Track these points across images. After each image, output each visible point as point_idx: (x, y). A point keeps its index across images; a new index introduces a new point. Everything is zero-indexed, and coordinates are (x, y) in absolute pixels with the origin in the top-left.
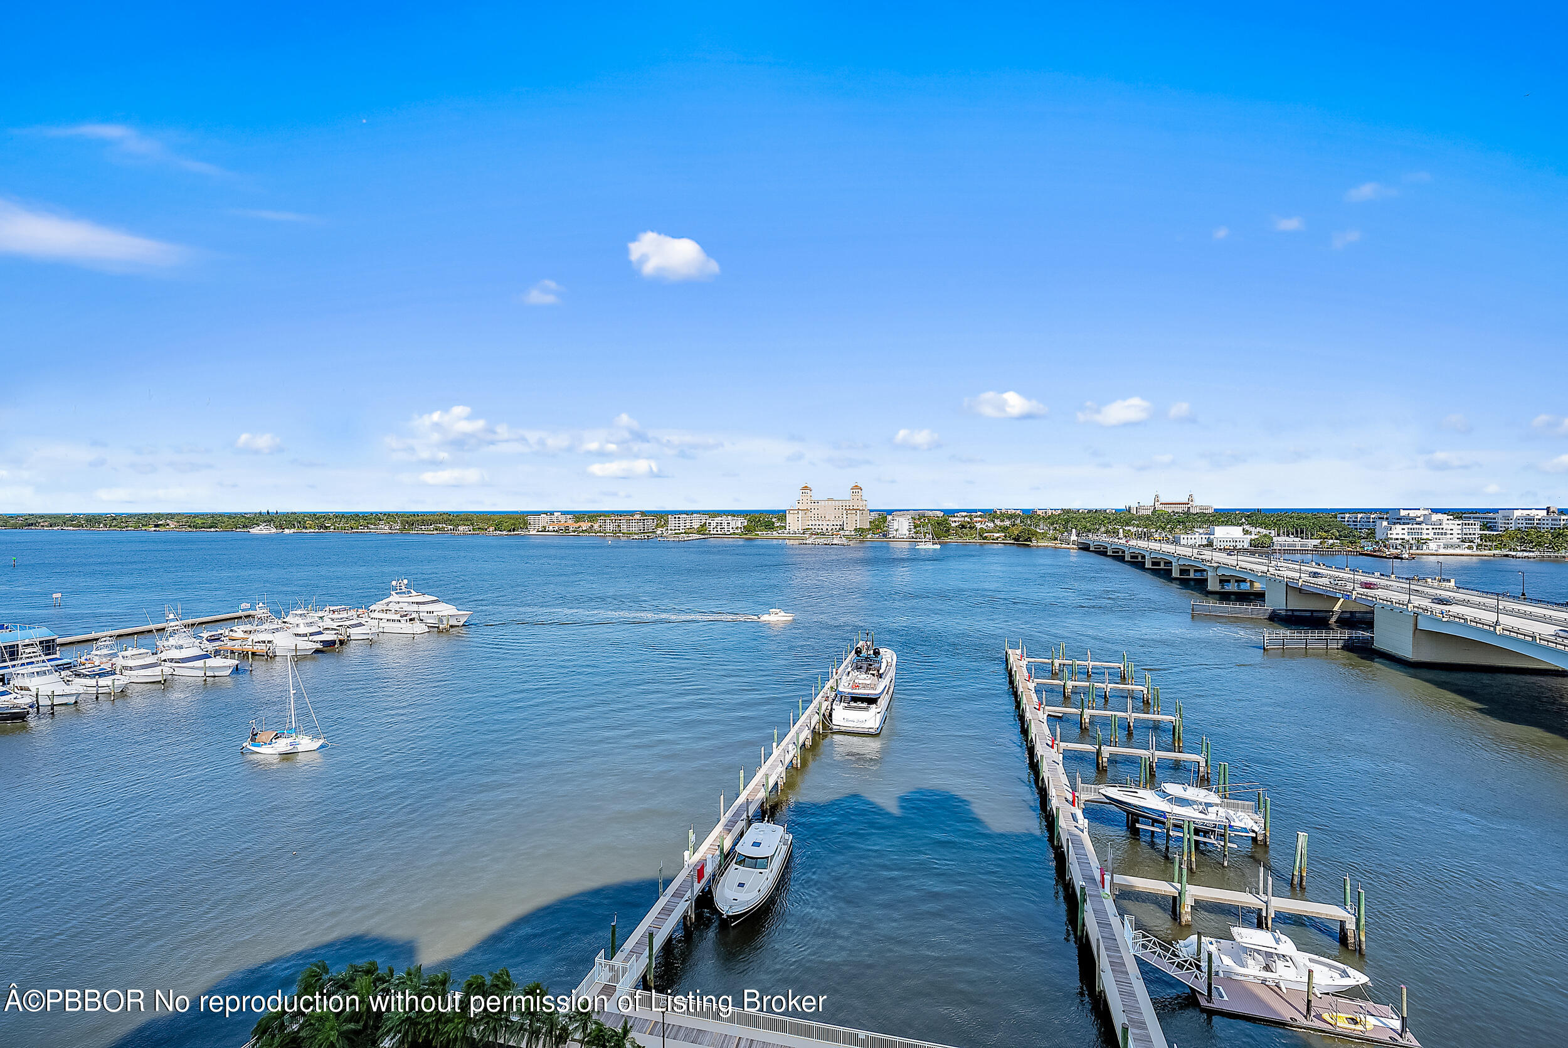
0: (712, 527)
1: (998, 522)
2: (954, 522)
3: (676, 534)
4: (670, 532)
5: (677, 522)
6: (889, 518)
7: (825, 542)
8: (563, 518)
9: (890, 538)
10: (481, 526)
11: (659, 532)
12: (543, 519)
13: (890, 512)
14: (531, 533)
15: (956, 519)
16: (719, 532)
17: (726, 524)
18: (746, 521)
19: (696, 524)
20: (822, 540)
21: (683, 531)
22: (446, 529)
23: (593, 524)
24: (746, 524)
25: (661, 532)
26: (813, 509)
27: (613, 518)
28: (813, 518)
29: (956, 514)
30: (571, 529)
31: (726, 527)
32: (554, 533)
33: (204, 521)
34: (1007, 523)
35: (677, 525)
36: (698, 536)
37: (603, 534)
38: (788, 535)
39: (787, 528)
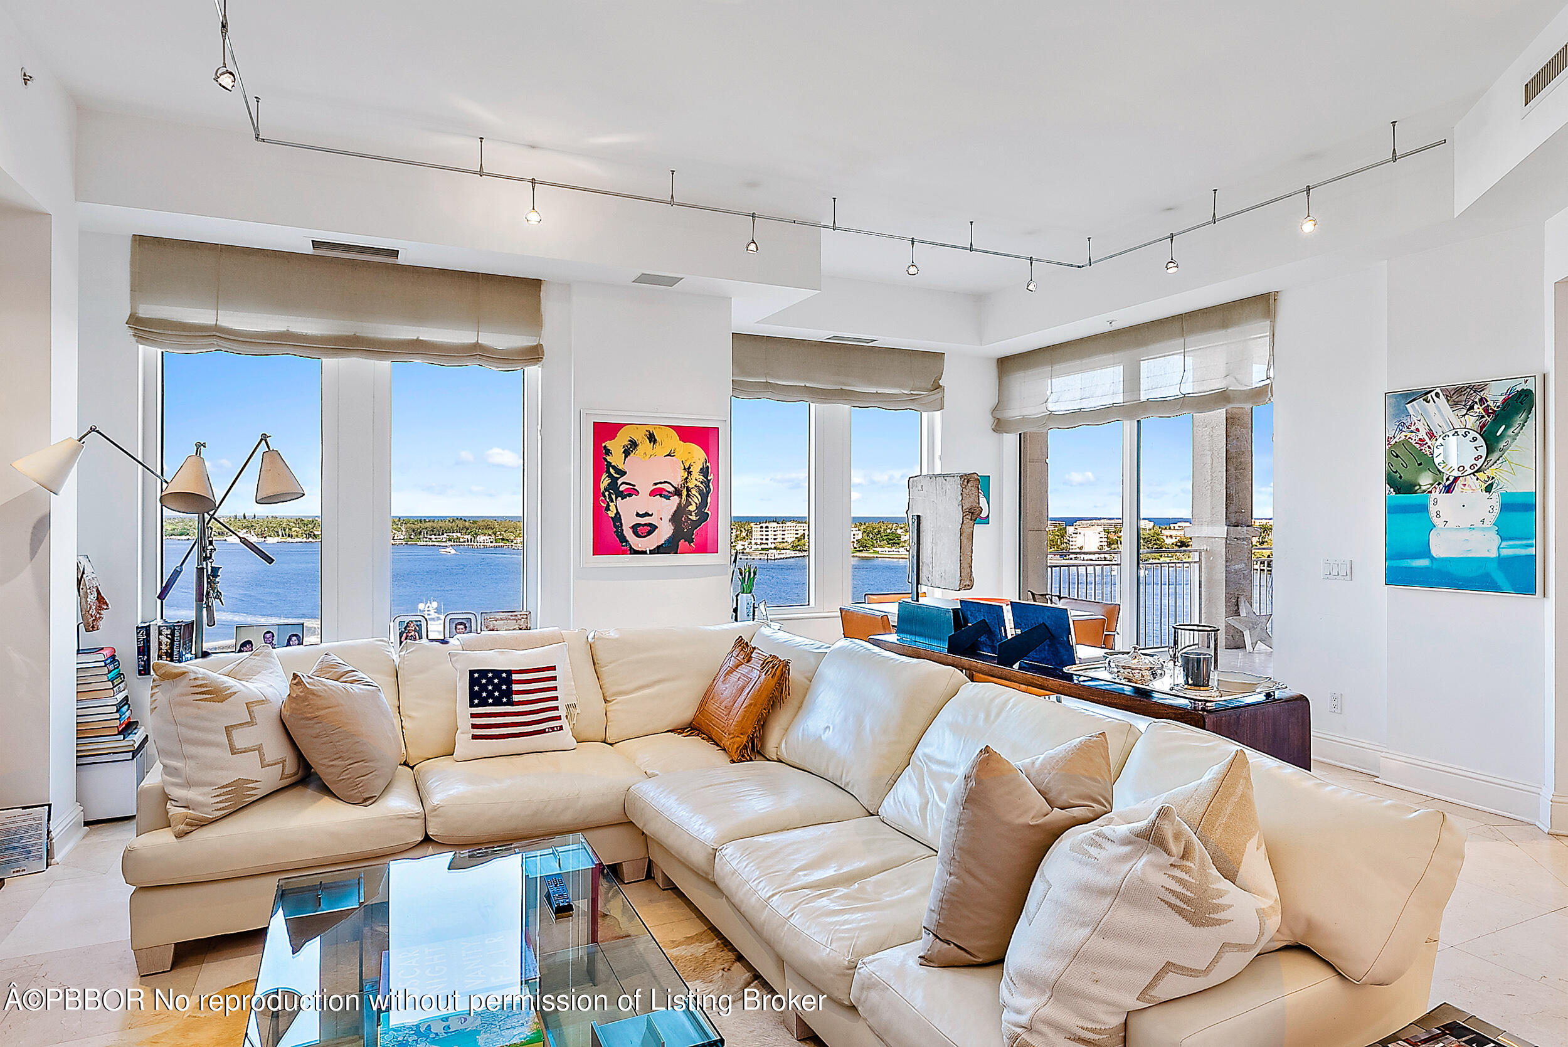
2: (1169, 538)
3: (763, 549)
4: (754, 547)
5: (764, 533)
6: (1070, 530)
9: (1071, 559)
10: (505, 535)
13: (1071, 522)
15: (1173, 533)
18: (860, 532)
21: (773, 546)
22: (462, 540)
24: (860, 537)
25: (743, 547)
29: (1172, 526)
33: (174, 527)
35: (764, 537)
36: (792, 554)
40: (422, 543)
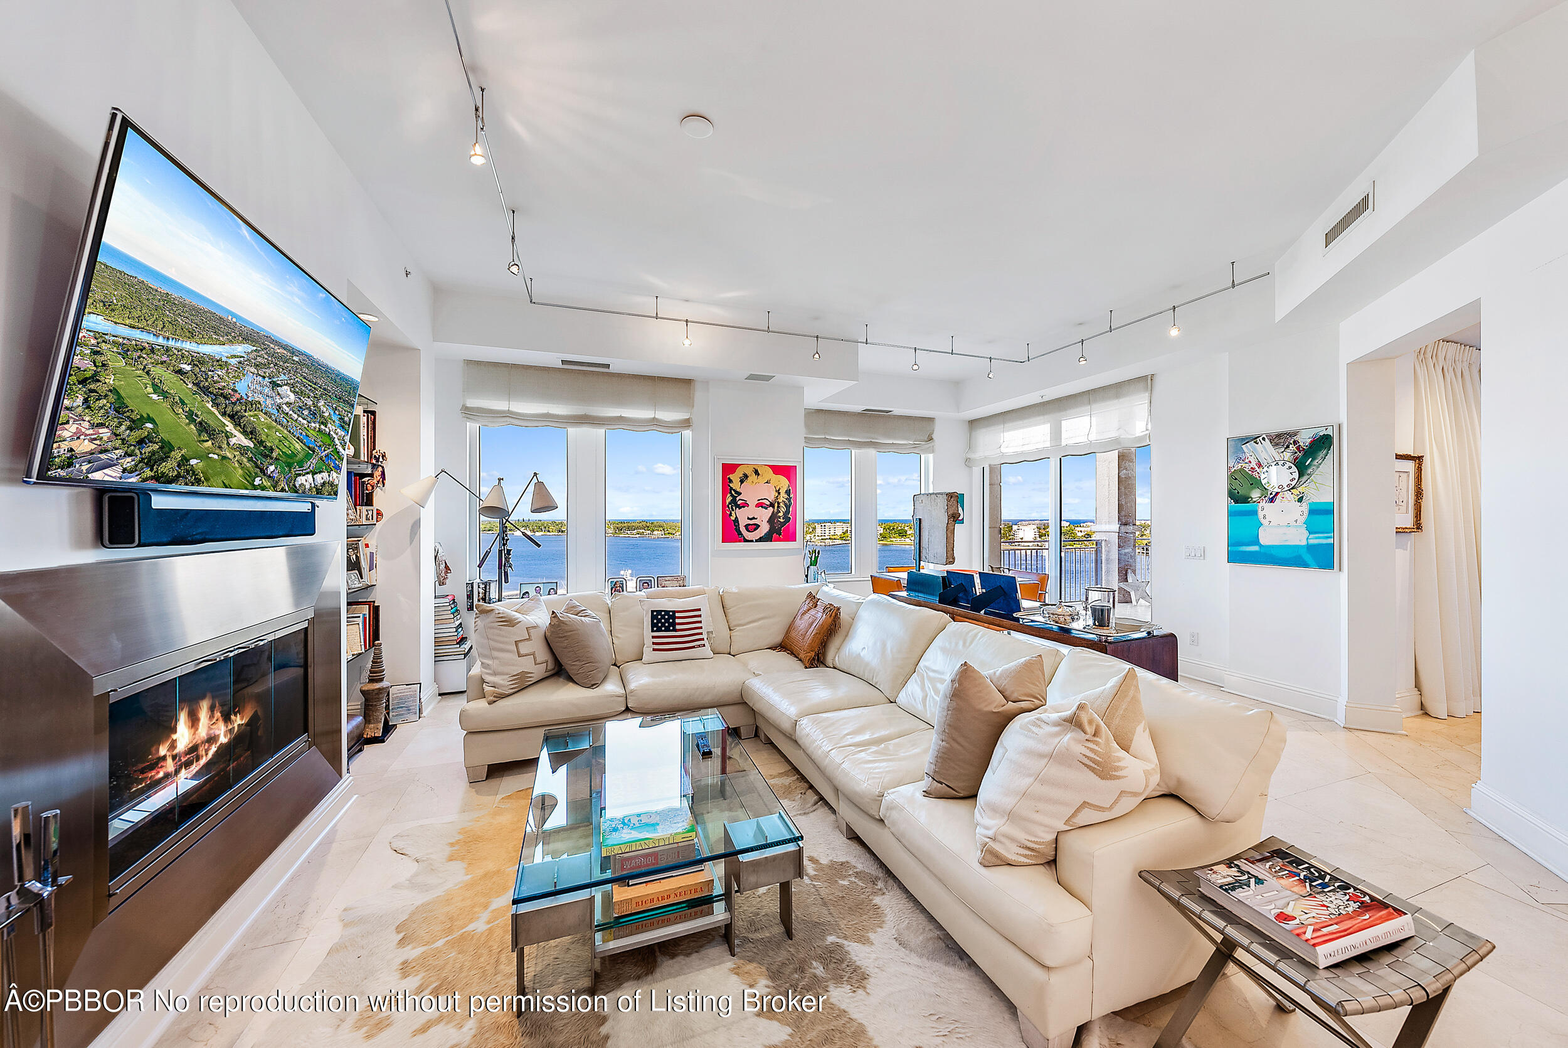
40: (623, 536)
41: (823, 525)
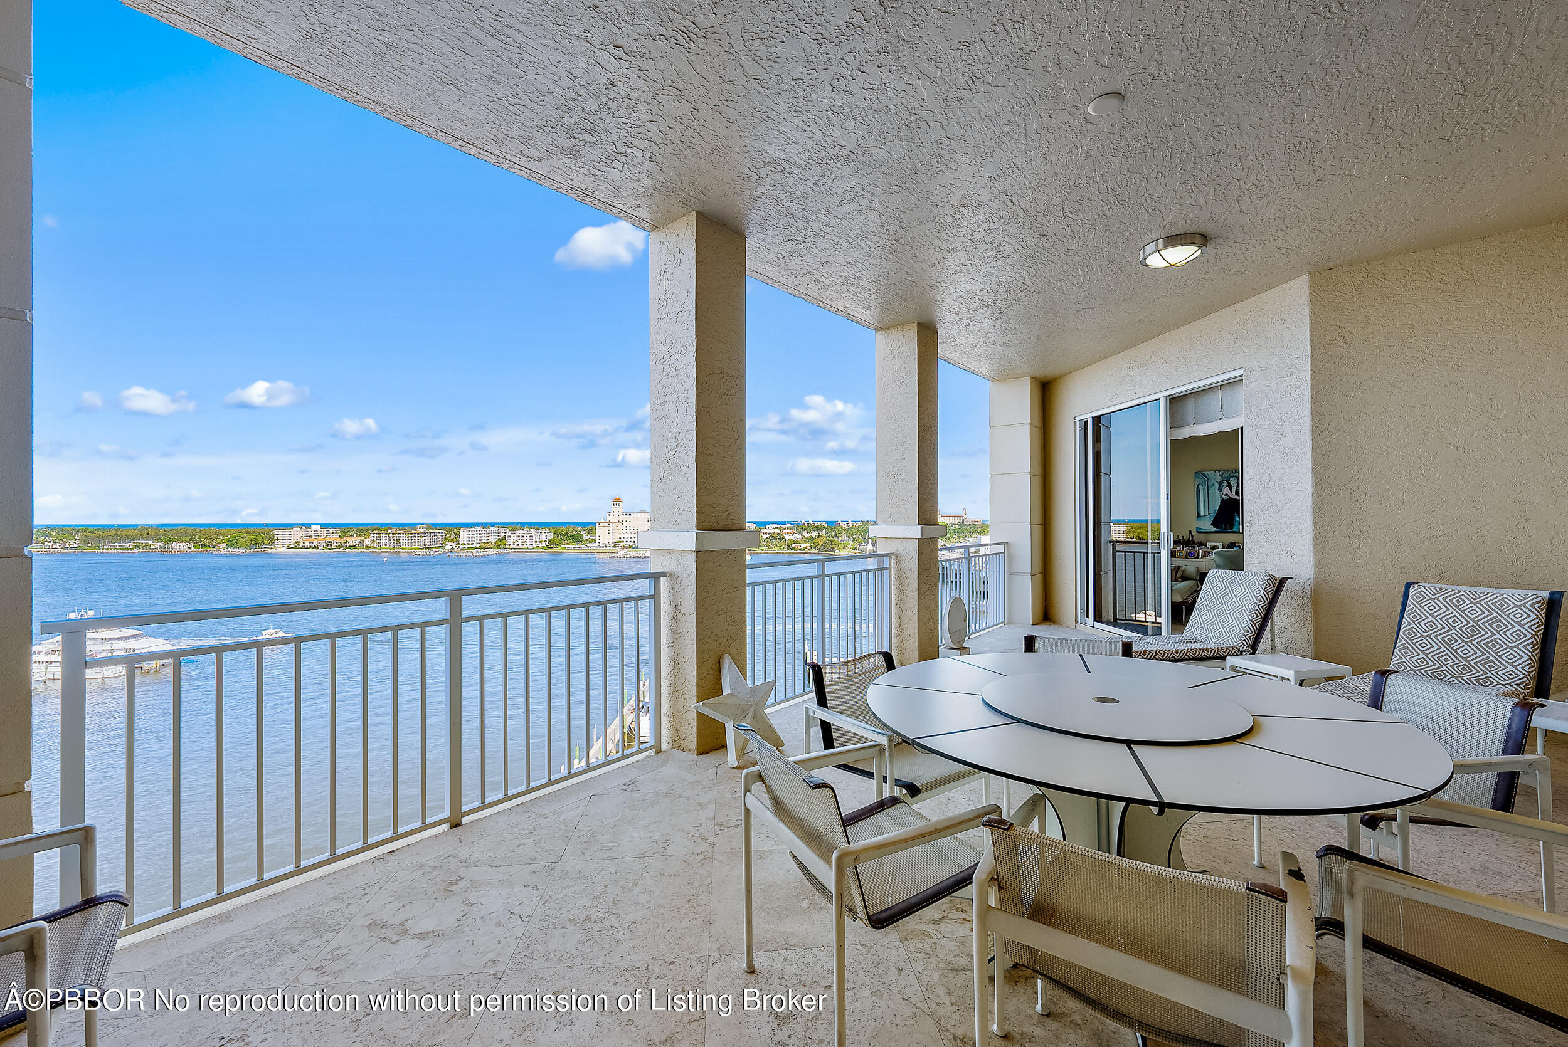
0: (512, 541)
1: (805, 533)
2: (765, 534)
3: (469, 548)
4: (461, 547)
5: (470, 536)
7: (638, 555)
8: (323, 532)
10: (207, 542)
11: (448, 547)
12: (295, 533)
14: (278, 550)
15: (767, 531)
16: (521, 547)
17: (528, 538)
18: (551, 534)
19: (493, 537)
20: (634, 553)
21: (478, 545)
22: (152, 547)
23: (363, 538)
24: (551, 537)
25: (451, 547)
26: (625, 521)
27: (389, 531)
28: (625, 531)
29: (767, 526)
30: (335, 544)
31: (528, 540)
32: (311, 550)
34: (813, 534)
35: (470, 539)
36: (495, 551)
37: (377, 550)
38: (598, 548)
39: (597, 541)
41: (471, 530)
